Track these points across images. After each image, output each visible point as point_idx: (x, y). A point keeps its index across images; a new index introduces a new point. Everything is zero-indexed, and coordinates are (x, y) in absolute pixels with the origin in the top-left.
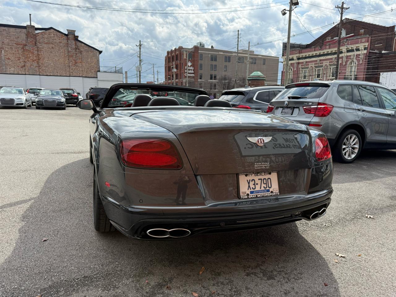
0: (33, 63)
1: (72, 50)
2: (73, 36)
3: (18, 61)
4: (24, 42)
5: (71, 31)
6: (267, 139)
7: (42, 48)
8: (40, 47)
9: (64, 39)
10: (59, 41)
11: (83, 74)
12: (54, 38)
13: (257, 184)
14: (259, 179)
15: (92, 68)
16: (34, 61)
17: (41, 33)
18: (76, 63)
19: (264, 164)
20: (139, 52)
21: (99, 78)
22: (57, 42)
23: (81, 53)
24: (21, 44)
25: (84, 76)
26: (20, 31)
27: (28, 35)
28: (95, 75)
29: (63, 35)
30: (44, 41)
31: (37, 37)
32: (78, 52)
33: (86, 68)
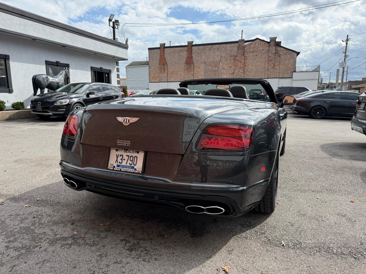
0: (240, 70)
1: (272, 55)
2: (274, 42)
3: (230, 70)
4: (235, 54)
5: (272, 39)
6: (134, 120)
7: (248, 57)
9: (266, 46)
10: (262, 49)
11: (280, 76)
12: (258, 47)
13: (124, 160)
14: (127, 156)
15: (289, 69)
16: (241, 68)
17: (249, 45)
18: (274, 66)
20: (345, 48)
21: (294, 78)
22: (260, 50)
23: (280, 57)
24: (233, 56)
25: (280, 77)
26: (233, 45)
27: (238, 48)
28: (291, 76)
29: (266, 43)
30: (250, 51)
31: (246, 48)
32: (277, 56)
33: (283, 70)
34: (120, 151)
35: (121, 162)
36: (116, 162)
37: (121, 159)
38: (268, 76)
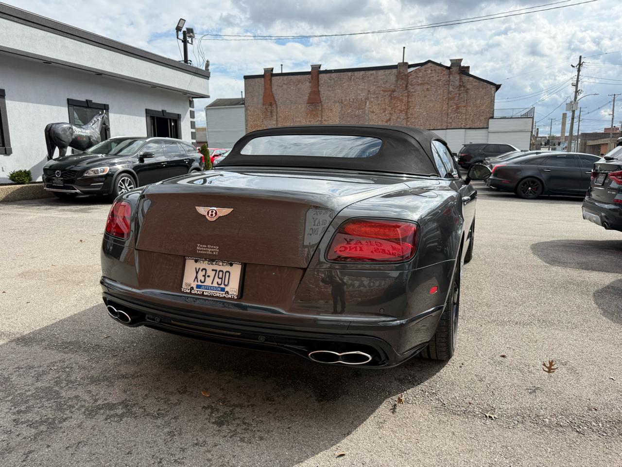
0: (401, 114)
1: (454, 89)
2: (458, 67)
3: (384, 114)
4: (393, 87)
5: (455, 62)
6: (224, 212)
7: (414, 92)
8: (412, 91)
9: (444, 74)
10: (438, 78)
11: (467, 125)
12: (431, 75)
13: (209, 276)
14: (213, 270)
15: (482, 114)
16: (401, 111)
17: (415, 71)
18: (458, 108)
19: (211, 248)
20: (576, 77)
21: (490, 129)
22: (435, 80)
23: (467, 92)
24: (390, 91)
25: (467, 127)
26: (389, 72)
27: (398, 77)
28: (485, 125)
29: (444, 69)
30: (418, 82)
31: (410, 77)
32: (462, 91)
33: (473, 114)
34: (202, 262)
35: (203, 280)
36: (194, 281)
37: (203, 276)
38: (447, 126)
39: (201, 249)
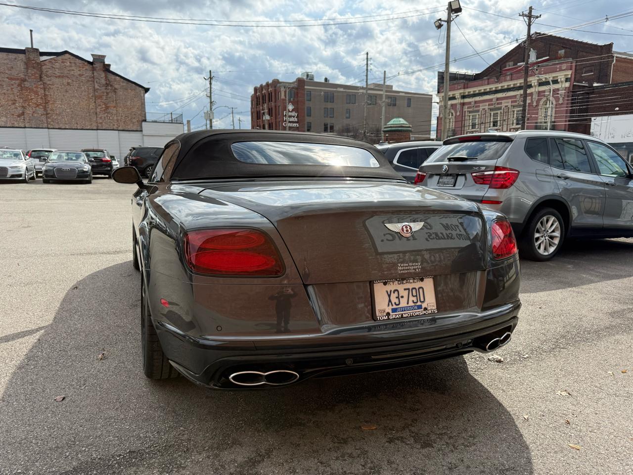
0: (37, 108)
1: (100, 87)
2: (102, 64)
3: (13, 107)
4: (22, 76)
5: (97, 57)
6: (416, 226)
7: (52, 85)
8: (48, 83)
9: (86, 69)
10: (79, 72)
11: (119, 126)
12: (71, 68)
13: (402, 297)
14: (405, 289)
15: (134, 116)
16: (38, 106)
17: (50, 61)
18: (107, 108)
19: (413, 266)
20: (209, 89)
21: (144, 132)
22: (76, 74)
23: (115, 92)
24: (18, 79)
25: (120, 128)
26: (14, 57)
27: (28, 64)
28: (139, 128)
29: (86, 63)
30: (55, 74)
31: (44, 67)
32: (110, 90)
33: (124, 116)
34: (391, 283)
35: (397, 303)
36: (389, 305)
37: (396, 298)
38: (98, 126)
39: (402, 268)
